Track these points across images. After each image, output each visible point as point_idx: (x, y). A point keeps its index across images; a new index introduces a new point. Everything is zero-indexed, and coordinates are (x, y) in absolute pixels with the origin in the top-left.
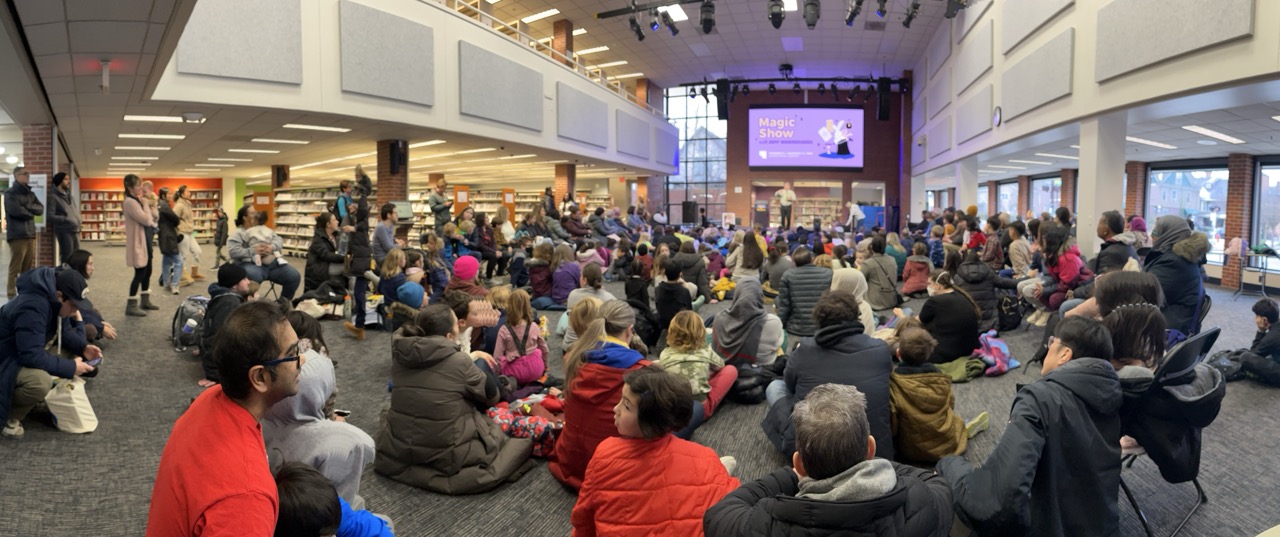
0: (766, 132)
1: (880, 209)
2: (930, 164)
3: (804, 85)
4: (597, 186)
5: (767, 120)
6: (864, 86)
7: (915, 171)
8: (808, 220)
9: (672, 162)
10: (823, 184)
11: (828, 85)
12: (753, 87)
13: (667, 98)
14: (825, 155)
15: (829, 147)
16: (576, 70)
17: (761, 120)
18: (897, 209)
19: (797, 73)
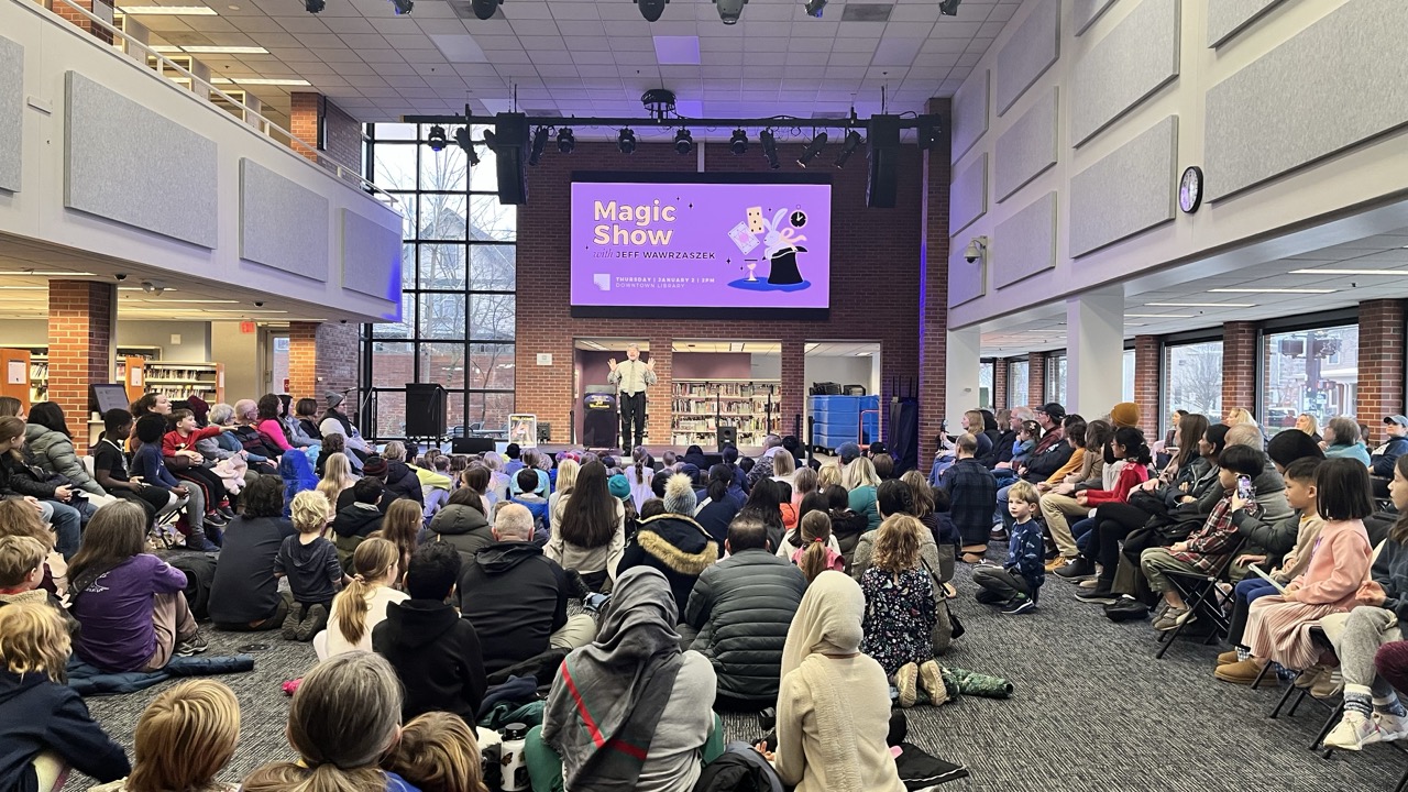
0: (611, 234)
1: (866, 401)
2: (995, 302)
3: (697, 134)
4: (176, 339)
5: (612, 205)
6: (836, 135)
7: (954, 319)
8: (702, 429)
9: (384, 293)
10: (737, 347)
11: (753, 134)
12: (580, 133)
13: (372, 142)
14: (741, 284)
15: (752, 266)
16: (119, 48)
17: (598, 205)
18: (911, 403)
19: (681, 109)
